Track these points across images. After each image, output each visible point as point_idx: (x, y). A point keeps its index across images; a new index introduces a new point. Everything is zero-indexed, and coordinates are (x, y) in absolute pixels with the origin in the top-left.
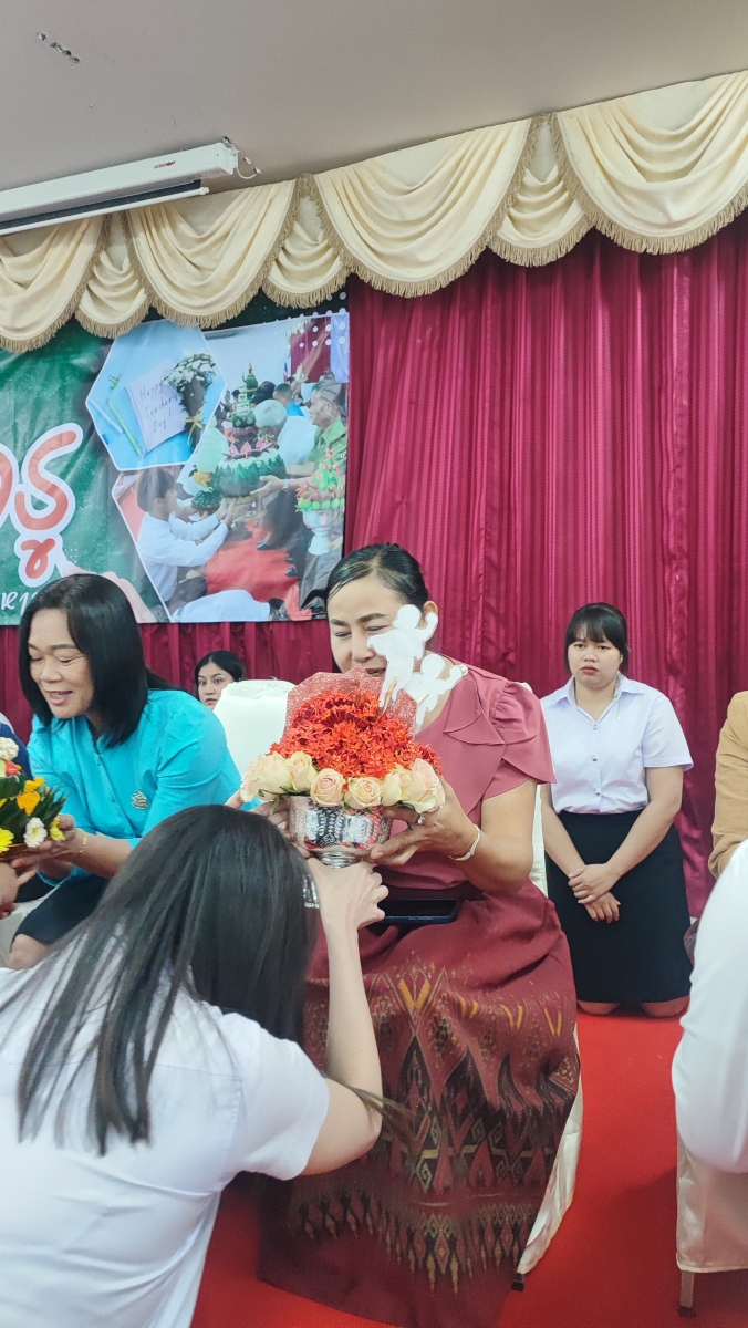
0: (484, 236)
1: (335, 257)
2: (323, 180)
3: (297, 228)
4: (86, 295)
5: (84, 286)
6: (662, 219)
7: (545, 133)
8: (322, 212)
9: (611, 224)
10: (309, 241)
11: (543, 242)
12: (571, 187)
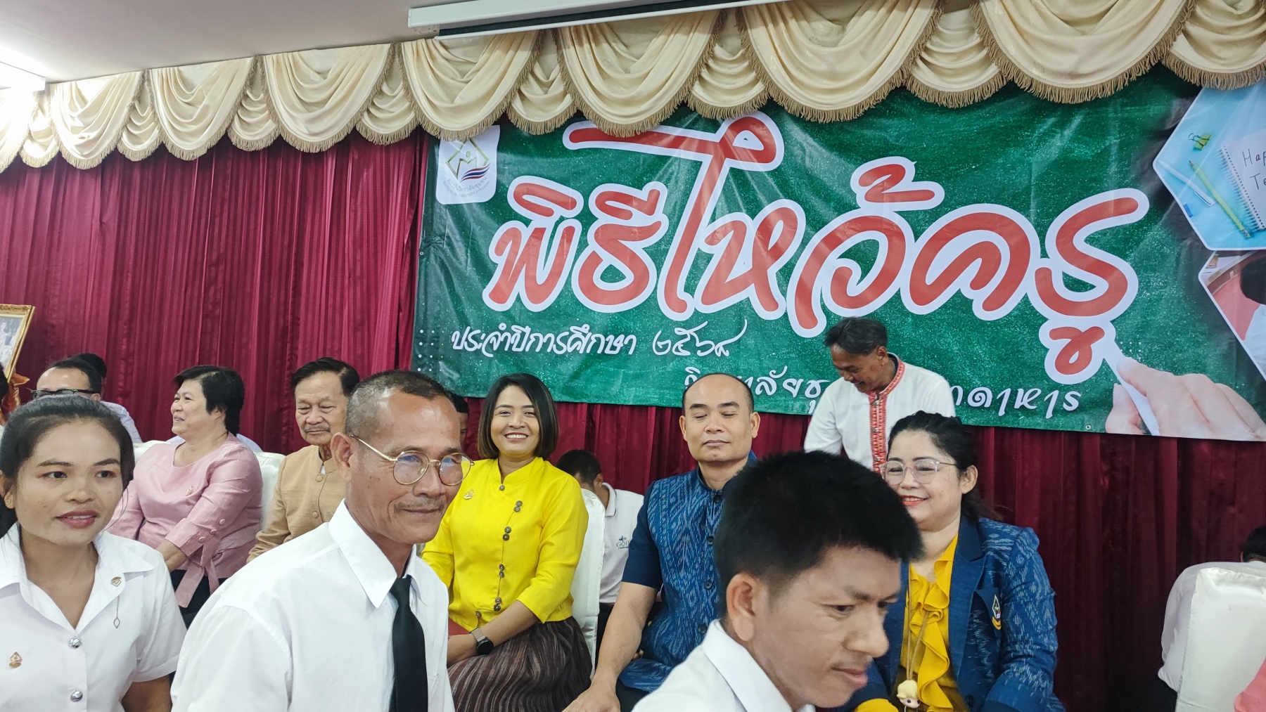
4: (1181, 38)
5: (1178, 27)
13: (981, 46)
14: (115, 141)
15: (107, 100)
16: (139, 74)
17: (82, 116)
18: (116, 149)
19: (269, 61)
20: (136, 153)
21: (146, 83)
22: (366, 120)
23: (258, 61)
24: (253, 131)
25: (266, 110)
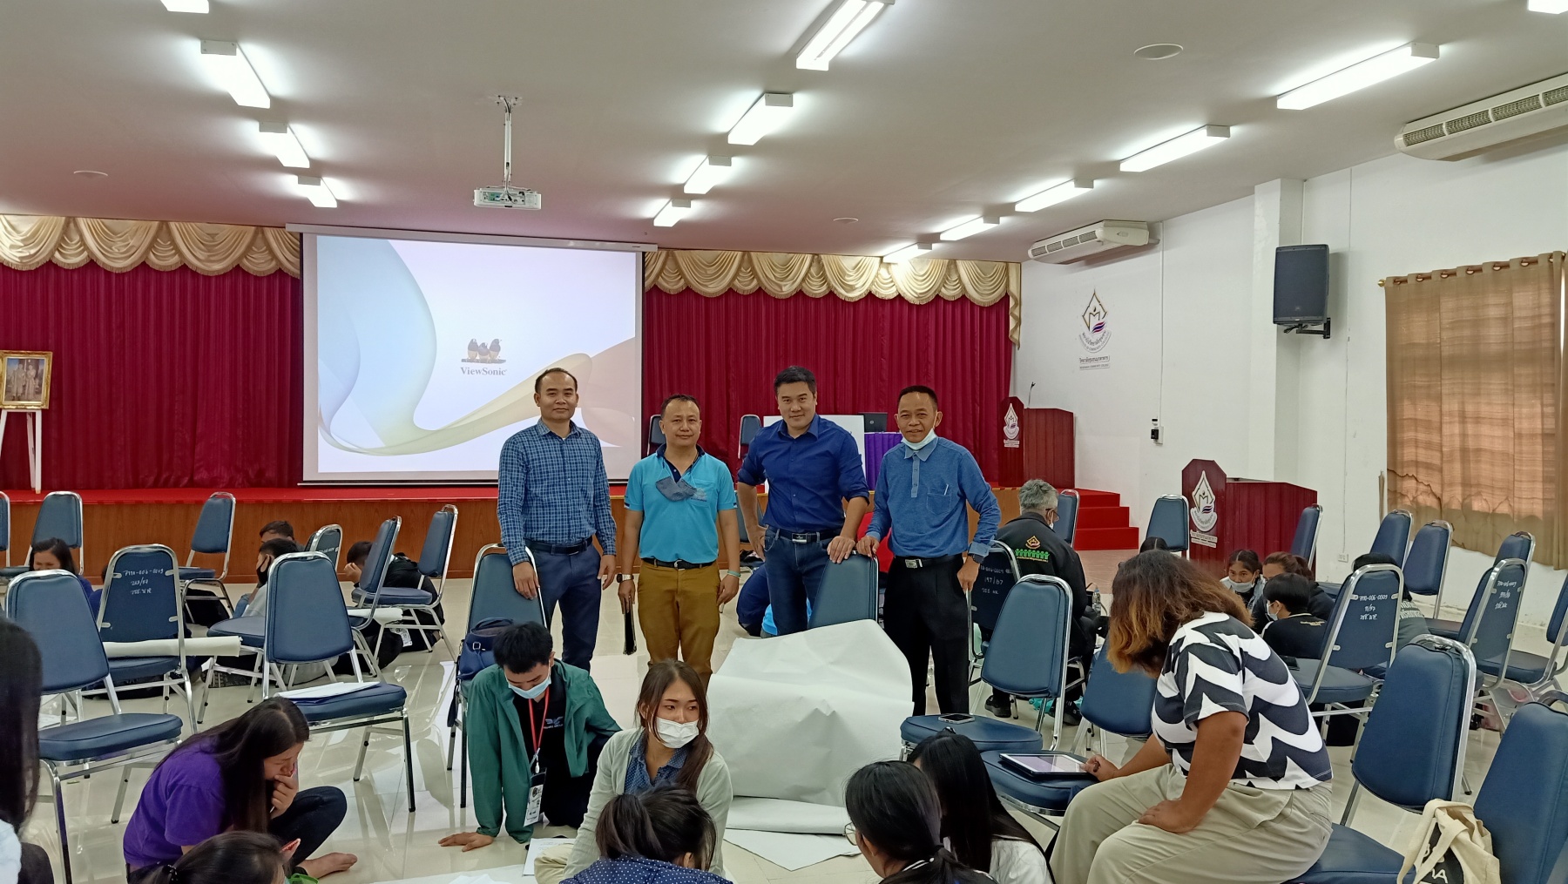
0: (730, 283)
1: (681, 278)
2: (676, 252)
3: (667, 267)
7: (746, 257)
8: (676, 263)
9: (765, 288)
10: (670, 270)
11: (746, 288)
12: (754, 274)
14: (50, 256)
15: (42, 232)
16: (64, 218)
17: (22, 241)
18: (50, 261)
19: (173, 225)
20: (68, 264)
21: (72, 225)
22: (245, 261)
23: (164, 224)
24: (164, 260)
25: (172, 249)
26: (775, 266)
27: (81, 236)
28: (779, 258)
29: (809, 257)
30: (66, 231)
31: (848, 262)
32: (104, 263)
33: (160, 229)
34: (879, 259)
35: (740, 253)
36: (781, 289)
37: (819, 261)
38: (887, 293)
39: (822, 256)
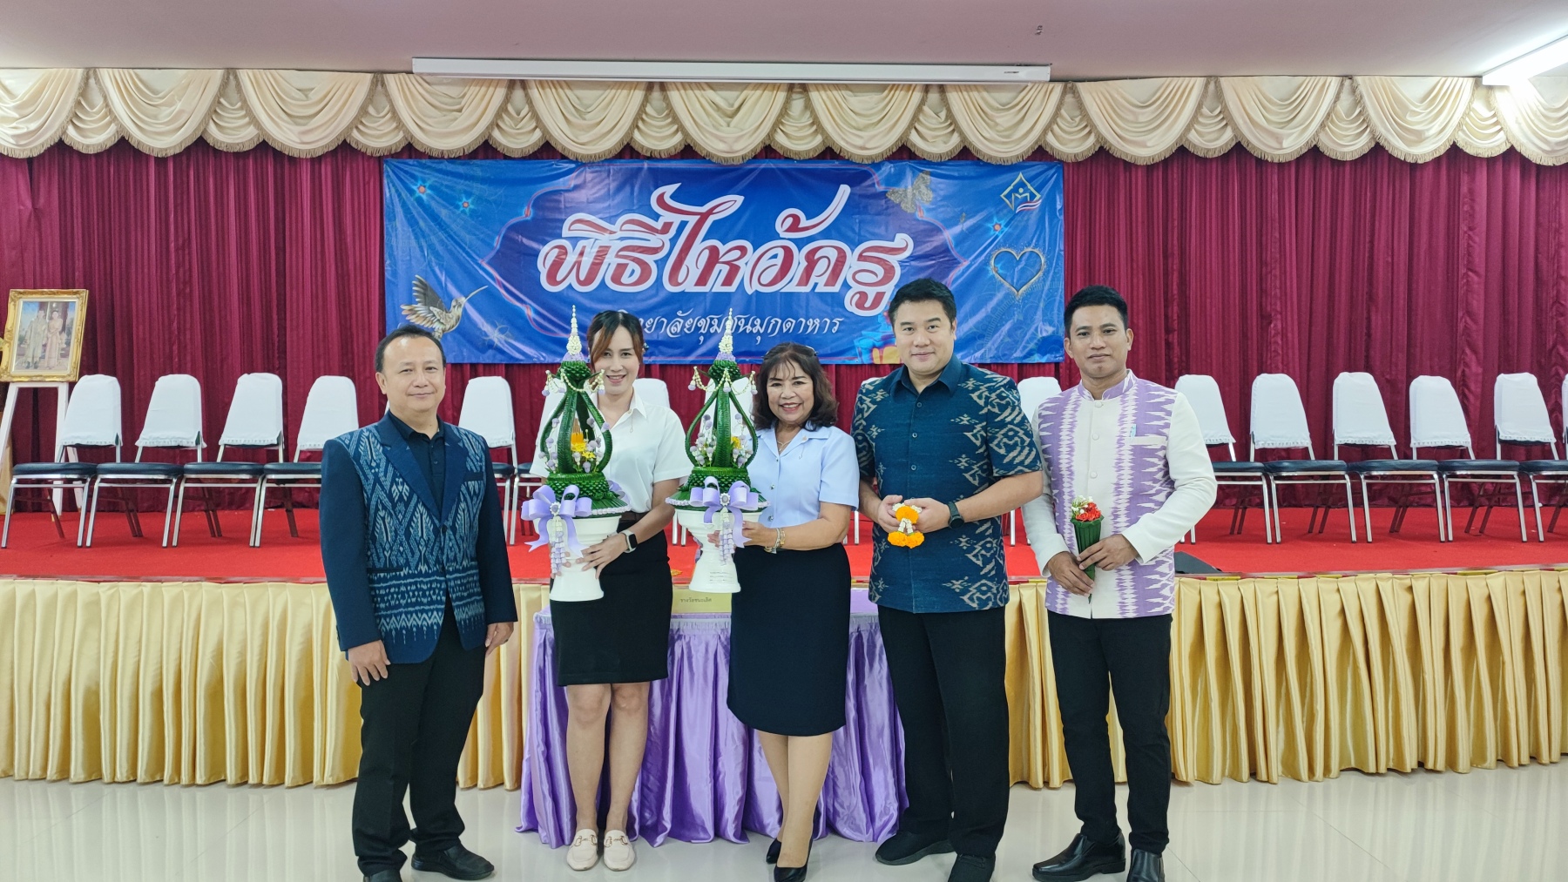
0: (1181, 137)
1: (1090, 133)
2: (1079, 85)
3: (1063, 112)
4: (913, 131)
5: (912, 125)
6: (1277, 146)
8: (1081, 106)
9: (1248, 144)
10: (1069, 119)
11: (1212, 145)
12: (1227, 119)
13: (813, 124)
14: (59, 133)
15: (46, 95)
16: (80, 71)
17: (17, 108)
18: (61, 141)
19: (245, 76)
20: (88, 146)
21: (92, 81)
22: (355, 134)
23: (231, 72)
24: (233, 135)
25: (245, 116)
26: (1269, 101)
27: (105, 98)
28: (1274, 85)
29: (1334, 83)
30: (84, 92)
31: (1412, 89)
32: (139, 142)
33: (225, 84)
34: (1471, 81)
35: (1200, 82)
36: (1281, 143)
37: (1354, 90)
38: (1486, 145)
39: (1359, 79)
